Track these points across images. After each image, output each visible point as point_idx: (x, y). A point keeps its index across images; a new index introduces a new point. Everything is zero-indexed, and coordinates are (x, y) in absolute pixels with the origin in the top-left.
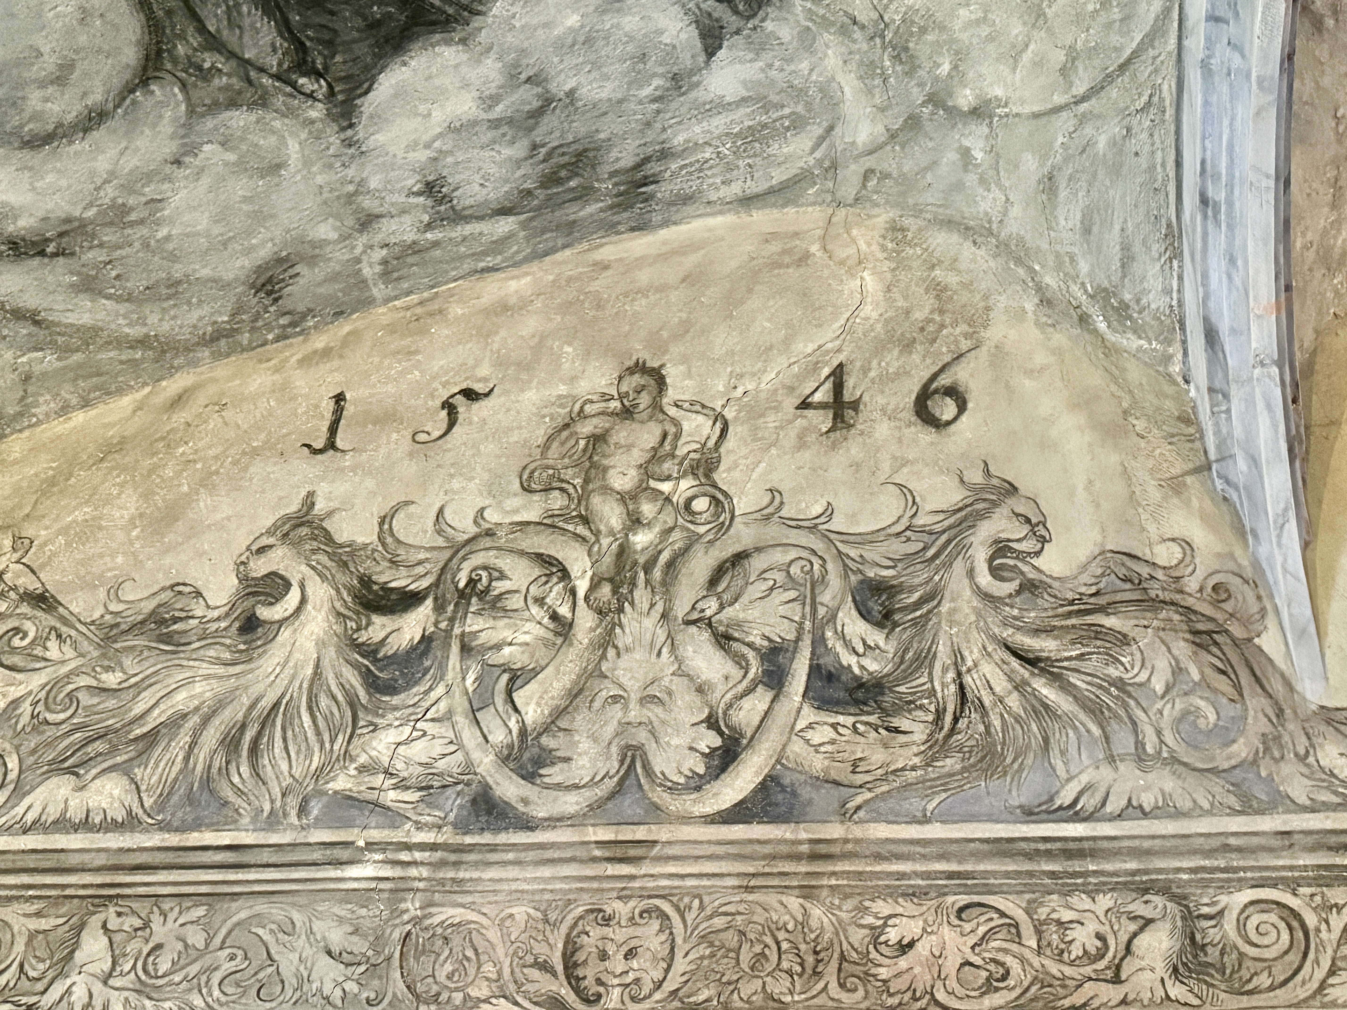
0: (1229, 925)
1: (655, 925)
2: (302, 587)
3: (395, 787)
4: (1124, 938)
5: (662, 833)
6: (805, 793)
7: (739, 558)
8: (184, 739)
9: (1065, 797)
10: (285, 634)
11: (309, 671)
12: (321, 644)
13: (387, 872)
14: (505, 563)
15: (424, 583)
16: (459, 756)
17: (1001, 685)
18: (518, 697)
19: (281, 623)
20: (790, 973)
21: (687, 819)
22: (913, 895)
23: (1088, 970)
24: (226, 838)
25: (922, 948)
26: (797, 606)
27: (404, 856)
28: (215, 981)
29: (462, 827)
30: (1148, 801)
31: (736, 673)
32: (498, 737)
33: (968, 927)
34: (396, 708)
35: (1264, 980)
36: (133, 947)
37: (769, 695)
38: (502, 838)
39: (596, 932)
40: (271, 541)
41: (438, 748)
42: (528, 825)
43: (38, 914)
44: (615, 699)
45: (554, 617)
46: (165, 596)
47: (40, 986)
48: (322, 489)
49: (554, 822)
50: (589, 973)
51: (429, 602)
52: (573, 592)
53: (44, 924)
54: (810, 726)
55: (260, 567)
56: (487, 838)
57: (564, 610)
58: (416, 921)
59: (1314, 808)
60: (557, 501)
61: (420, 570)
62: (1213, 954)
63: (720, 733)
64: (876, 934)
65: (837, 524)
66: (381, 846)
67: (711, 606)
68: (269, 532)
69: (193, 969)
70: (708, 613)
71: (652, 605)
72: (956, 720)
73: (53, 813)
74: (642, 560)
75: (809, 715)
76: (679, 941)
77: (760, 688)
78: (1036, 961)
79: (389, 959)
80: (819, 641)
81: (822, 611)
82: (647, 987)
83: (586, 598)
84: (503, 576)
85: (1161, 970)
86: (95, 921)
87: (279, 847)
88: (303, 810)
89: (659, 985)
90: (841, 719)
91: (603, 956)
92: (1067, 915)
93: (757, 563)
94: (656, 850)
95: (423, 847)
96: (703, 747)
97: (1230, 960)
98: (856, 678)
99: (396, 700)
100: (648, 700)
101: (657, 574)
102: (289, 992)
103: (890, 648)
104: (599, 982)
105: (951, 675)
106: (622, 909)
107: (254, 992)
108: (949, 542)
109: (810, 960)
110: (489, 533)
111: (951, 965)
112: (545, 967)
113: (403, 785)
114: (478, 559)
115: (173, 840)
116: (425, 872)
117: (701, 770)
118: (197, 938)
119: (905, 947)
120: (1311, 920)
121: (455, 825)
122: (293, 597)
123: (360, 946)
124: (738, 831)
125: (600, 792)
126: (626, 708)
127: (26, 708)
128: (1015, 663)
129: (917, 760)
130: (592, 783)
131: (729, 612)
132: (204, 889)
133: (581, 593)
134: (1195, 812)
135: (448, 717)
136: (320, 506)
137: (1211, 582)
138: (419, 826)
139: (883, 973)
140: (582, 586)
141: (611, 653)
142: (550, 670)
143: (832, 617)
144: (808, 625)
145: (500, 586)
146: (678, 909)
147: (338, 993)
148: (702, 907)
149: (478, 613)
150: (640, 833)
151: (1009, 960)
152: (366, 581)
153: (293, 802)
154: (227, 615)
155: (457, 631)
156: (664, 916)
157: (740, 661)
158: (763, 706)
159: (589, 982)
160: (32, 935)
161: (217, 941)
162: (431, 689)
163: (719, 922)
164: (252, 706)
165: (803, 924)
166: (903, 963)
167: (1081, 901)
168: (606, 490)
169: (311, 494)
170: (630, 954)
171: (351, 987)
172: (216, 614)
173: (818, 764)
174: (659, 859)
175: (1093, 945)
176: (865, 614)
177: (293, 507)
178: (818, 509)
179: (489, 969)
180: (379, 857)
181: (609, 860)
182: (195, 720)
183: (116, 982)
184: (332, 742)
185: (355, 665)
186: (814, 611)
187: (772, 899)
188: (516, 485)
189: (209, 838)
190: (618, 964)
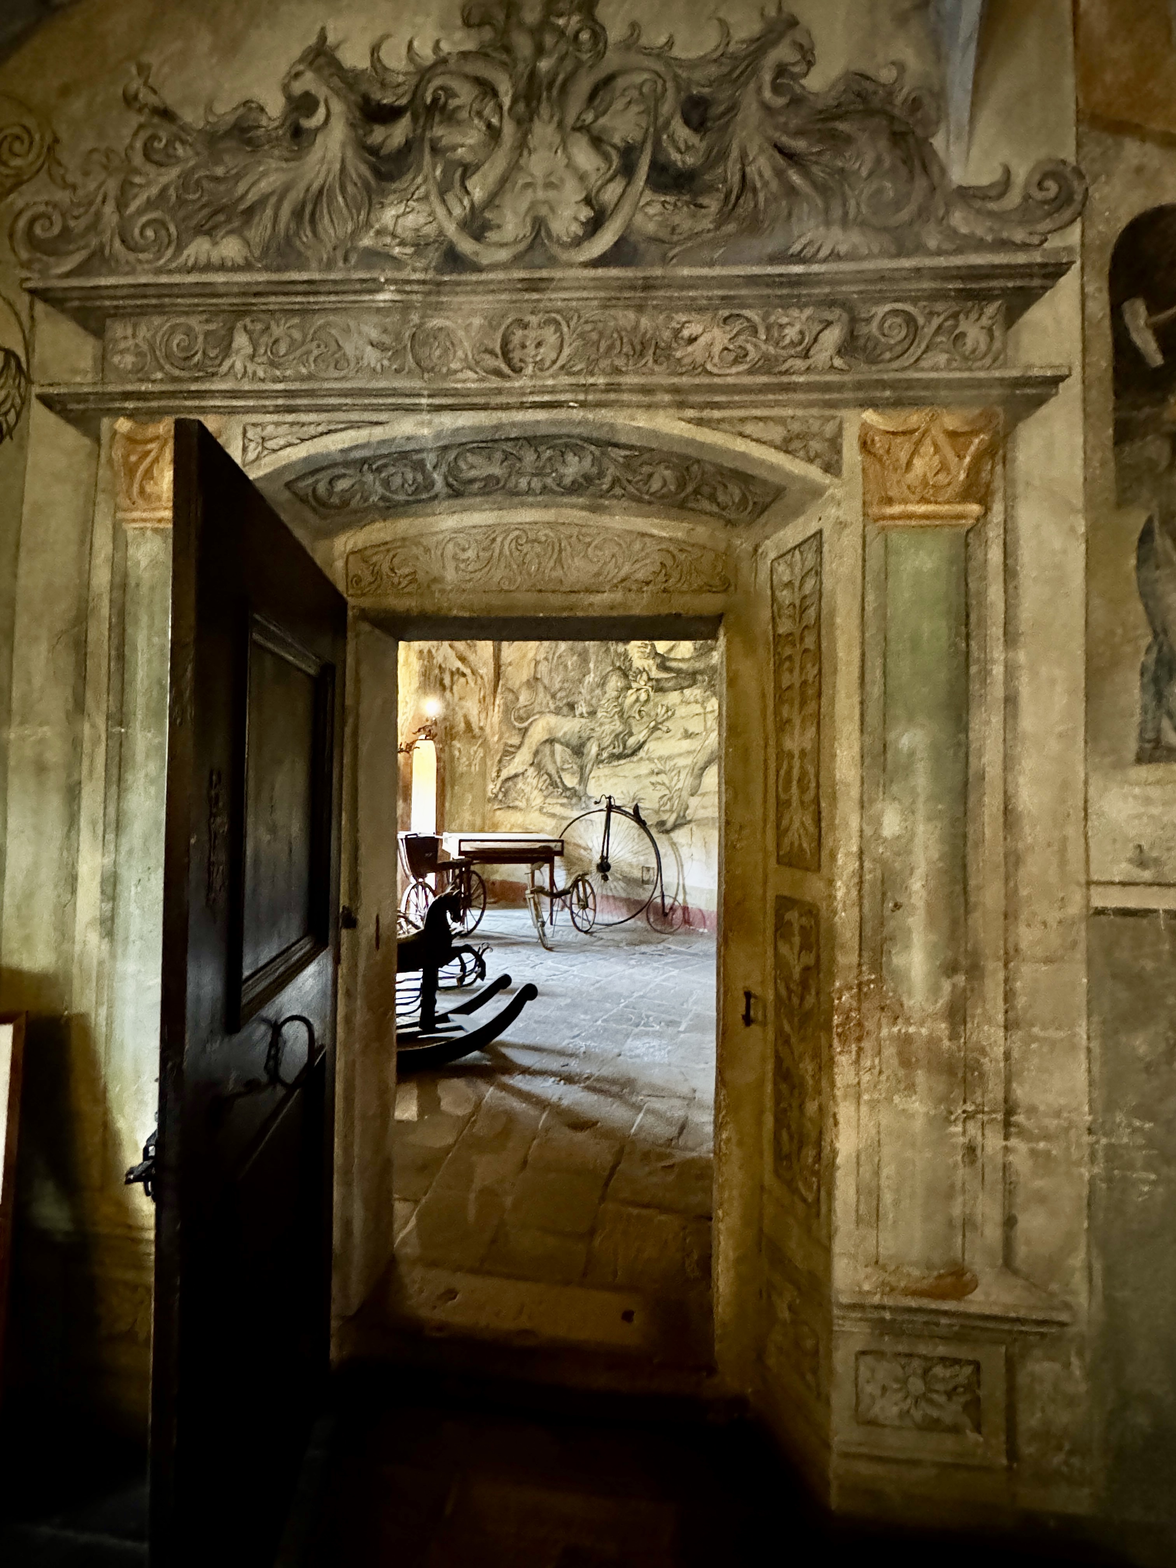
0: (875, 324)
1: (552, 329)
2: (326, 101)
3: (399, 245)
4: (814, 333)
5: (558, 274)
6: (642, 246)
7: (609, 79)
8: (269, 212)
9: (796, 248)
10: (320, 139)
11: (337, 166)
12: (343, 145)
13: (398, 297)
14: (455, 84)
15: (404, 101)
16: (434, 224)
17: (768, 173)
18: (469, 184)
19: (318, 130)
20: (627, 355)
21: (570, 265)
22: (700, 310)
23: (792, 352)
24: (305, 276)
25: (702, 341)
26: (644, 116)
27: (408, 288)
28: (312, 359)
29: (439, 270)
30: (843, 249)
31: (603, 166)
32: (457, 211)
33: (728, 328)
34: (395, 192)
35: (888, 355)
36: (264, 339)
37: (624, 183)
38: (464, 277)
39: (519, 333)
40: (301, 67)
41: (422, 220)
42: (478, 269)
43: (207, 321)
44: (528, 185)
45: (489, 126)
46: (241, 110)
47: (217, 362)
48: (330, 26)
49: (494, 267)
50: (516, 355)
51: (408, 114)
52: (500, 107)
53: (212, 327)
54: (648, 204)
55: (298, 87)
56: (454, 277)
57: (495, 121)
58: (419, 326)
59: (939, 253)
60: (487, 34)
61: (401, 90)
62: (862, 342)
63: (593, 208)
64: (677, 332)
65: (676, 52)
66: (395, 282)
67: (589, 117)
68: (301, 60)
69: (298, 353)
70: (588, 122)
71: (552, 117)
72: (738, 198)
73: (203, 260)
74: (545, 82)
75: (648, 196)
76: (566, 337)
77: (618, 178)
78: (764, 347)
79: (405, 347)
80: (657, 143)
81: (661, 120)
82: (548, 363)
83: (511, 109)
84: (455, 95)
85: (831, 351)
86: (239, 325)
87: (335, 282)
88: (346, 259)
89: (554, 362)
90: (668, 199)
91: (524, 346)
92: (784, 320)
93: (620, 83)
94: (552, 285)
95: (419, 282)
96: (583, 218)
97: (870, 345)
98: (678, 169)
99: (394, 186)
100: (549, 186)
101: (555, 92)
102: (352, 365)
103: (702, 146)
104: (521, 360)
105: (739, 166)
106: (534, 320)
107: (332, 365)
108: (747, 66)
109: (638, 348)
110: (444, 61)
111: (717, 349)
112: (492, 353)
113: (402, 244)
114: (437, 82)
115: (275, 277)
116: (419, 297)
117: (580, 233)
118: (297, 335)
119: (692, 340)
120: (921, 321)
121: (435, 268)
122: (321, 112)
123: (387, 339)
124: (600, 272)
125: (522, 247)
126: (535, 191)
127: (172, 192)
128: (777, 156)
129: (711, 226)
130: (516, 242)
131: (602, 121)
132: (297, 307)
133: (506, 107)
134: (870, 256)
135: (425, 198)
136: (331, 39)
137: (913, 95)
138: (414, 270)
139: (678, 354)
140: (507, 101)
141: (525, 153)
142: (486, 166)
143: (667, 123)
144: (652, 130)
145: (453, 103)
146: (564, 318)
147: (379, 367)
148: (579, 317)
149: (441, 122)
150: (544, 273)
151: (749, 347)
152: (366, 98)
153: (340, 254)
154: (282, 125)
155: (428, 135)
156: (558, 324)
157: (607, 157)
158: (619, 190)
159: (516, 360)
160: (207, 334)
161: (310, 337)
162: (414, 179)
163: (589, 327)
164: (307, 190)
165: (636, 327)
166: (690, 349)
167: (795, 312)
168: (521, 24)
169: (323, 29)
170: (539, 345)
171: (386, 362)
172: (276, 124)
173: (651, 228)
174: (554, 290)
175: (796, 338)
176: (687, 122)
177: (312, 40)
178: (663, 40)
179: (460, 354)
180: (392, 288)
181: (526, 290)
182: (273, 200)
183: (259, 360)
184: (359, 215)
185: (366, 162)
186: (656, 118)
187: (619, 313)
188: (459, 22)
189: (295, 276)
190: (531, 350)
